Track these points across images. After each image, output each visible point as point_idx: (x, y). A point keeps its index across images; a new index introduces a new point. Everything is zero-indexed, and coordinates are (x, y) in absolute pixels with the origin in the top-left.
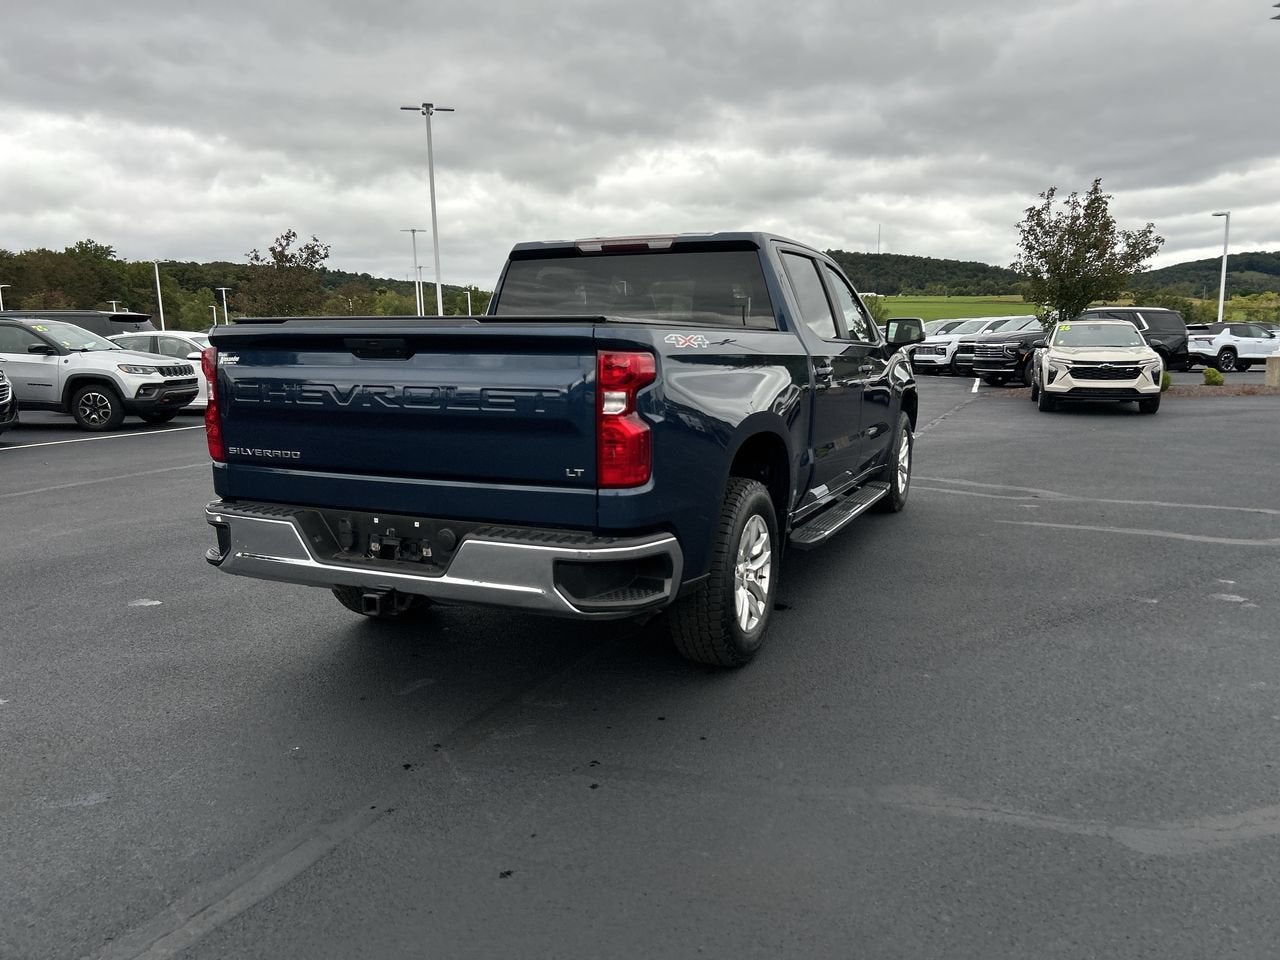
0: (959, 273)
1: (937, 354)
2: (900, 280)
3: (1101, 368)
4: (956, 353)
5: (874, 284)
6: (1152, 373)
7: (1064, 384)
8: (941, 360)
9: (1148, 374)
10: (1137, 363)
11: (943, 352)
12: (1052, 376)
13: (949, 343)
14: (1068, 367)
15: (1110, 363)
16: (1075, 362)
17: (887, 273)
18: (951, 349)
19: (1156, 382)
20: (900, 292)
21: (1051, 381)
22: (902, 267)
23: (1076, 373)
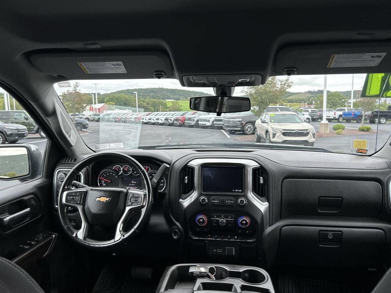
0: (196, 94)
1: (207, 121)
2: (180, 96)
3: (295, 132)
4: (213, 121)
5: (173, 97)
6: (312, 133)
7: (279, 138)
8: (208, 124)
9: (311, 134)
10: (307, 130)
11: (209, 121)
12: (274, 135)
13: (211, 118)
14: (281, 132)
15: (298, 130)
16: (284, 130)
17: (176, 94)
18: (211, 120)
19: (314, 137)
20: (180, 100)
21: (274, 137)
22: (181, 93)
23: (284, 134)
